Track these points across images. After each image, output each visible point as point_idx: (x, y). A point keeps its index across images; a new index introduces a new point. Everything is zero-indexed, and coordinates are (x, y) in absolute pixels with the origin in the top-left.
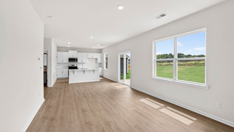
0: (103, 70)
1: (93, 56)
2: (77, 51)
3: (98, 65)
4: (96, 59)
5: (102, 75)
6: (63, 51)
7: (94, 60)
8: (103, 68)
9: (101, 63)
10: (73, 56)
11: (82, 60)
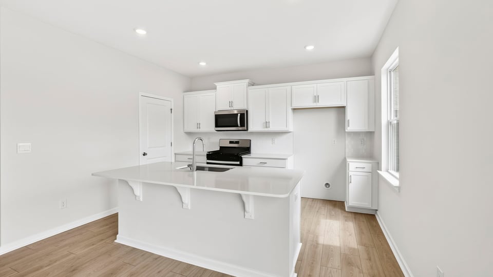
2: (247, 81)
4: (341, 110)
10: (231, 104)
11: (267, 121)
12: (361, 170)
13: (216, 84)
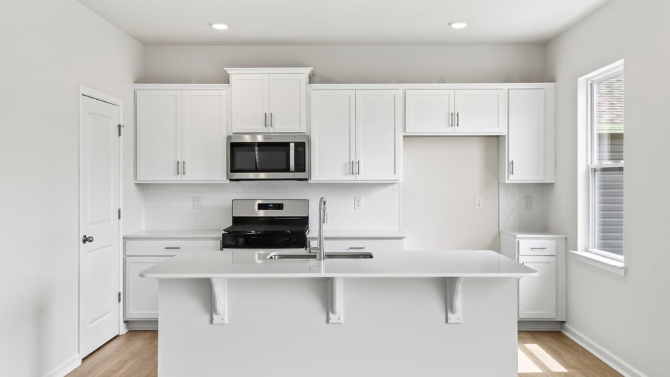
0: (565, 256)
1: (454, 119)
2: (308, 71)
3: (508, 207)
4: (495, 142)
5: (548, 313)
6: (187, 80)
7: (474, 156)
8: (569, 242)
9: (544, 188)
10: (268, 119)
11: (353, 159)
12: (540, 252)
13: (230, 71)
